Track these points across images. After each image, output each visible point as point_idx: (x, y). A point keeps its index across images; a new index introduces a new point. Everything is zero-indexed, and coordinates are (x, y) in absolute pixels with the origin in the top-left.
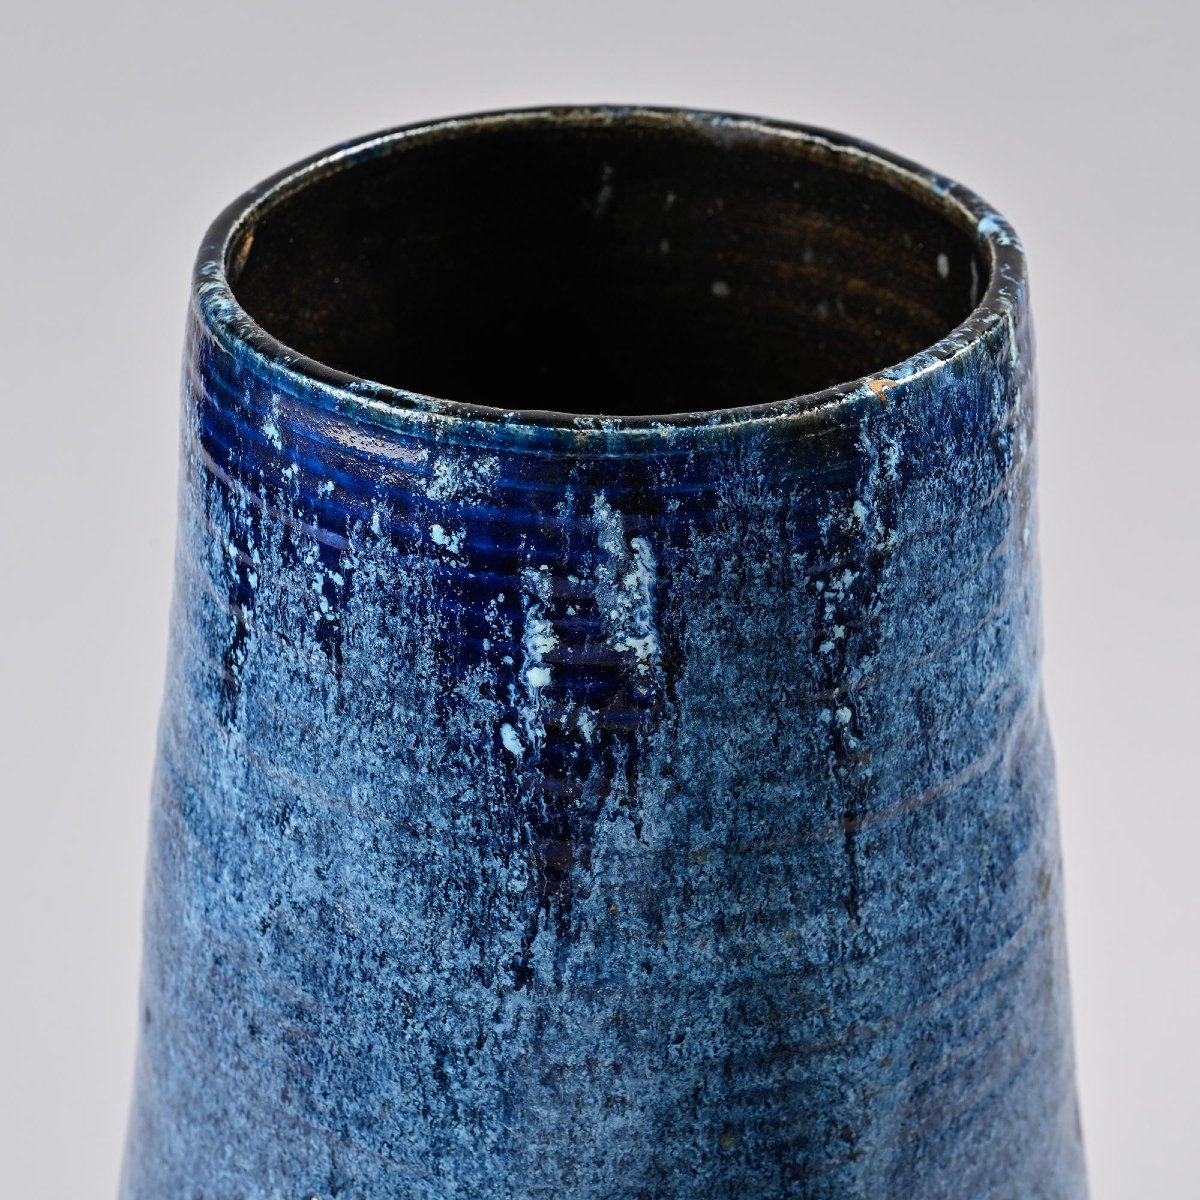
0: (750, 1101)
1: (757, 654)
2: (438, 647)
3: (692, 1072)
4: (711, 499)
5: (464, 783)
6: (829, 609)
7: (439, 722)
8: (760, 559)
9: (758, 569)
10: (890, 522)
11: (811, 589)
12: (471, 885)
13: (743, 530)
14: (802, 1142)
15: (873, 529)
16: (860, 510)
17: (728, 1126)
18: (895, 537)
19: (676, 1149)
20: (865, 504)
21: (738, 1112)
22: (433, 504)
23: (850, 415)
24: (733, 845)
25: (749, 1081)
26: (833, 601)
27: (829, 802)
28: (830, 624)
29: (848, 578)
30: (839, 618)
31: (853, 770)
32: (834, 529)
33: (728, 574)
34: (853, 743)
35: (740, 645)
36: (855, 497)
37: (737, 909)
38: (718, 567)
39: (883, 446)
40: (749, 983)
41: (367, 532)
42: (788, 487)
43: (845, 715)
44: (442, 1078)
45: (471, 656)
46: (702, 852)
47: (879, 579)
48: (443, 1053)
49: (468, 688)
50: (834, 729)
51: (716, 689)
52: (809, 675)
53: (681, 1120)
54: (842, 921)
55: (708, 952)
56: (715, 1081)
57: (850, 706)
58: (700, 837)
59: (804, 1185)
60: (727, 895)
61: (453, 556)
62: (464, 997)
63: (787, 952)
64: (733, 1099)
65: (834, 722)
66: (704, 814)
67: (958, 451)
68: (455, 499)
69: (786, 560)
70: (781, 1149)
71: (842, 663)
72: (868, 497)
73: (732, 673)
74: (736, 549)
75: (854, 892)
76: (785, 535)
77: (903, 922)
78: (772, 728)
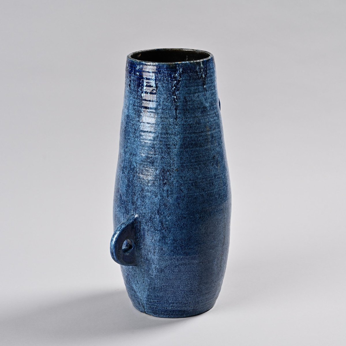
0: (163, 138)
1: (165, 88)
2: (137, 85)
3: (157, 134)
4: (161, 71)
5: (138, 100)
6: (173, 85)
7: (137, 93)
8: (165, 78)
9: (165, 79)
10: (180, 77)
11: (171, 82)
12: (139, 111)
13: (164, 74)
14: (169, 145)
15: (178, 77)
16: (176, 75)
17: (161, 141)
18: (181, 79)
19: (155, 142)
20: (177, 74)
21: (162, 139)
22: (137, 70)
23: (176, 64)
24: (162, 109)
25: (163, 136)
26: (174, 84)
27: (173, 106)
28: (173, 86)
29: (175, 82)
30: (174, 86)
31: (177, 104)
32: (174, 76)
33: (162, 79)
34: (176, 100)
35: (163, 87)
36: (176, 73)
37: (163, 116)
38: (161, 78)
39: (180, 69)
40: (164, 125)
41: (132, 73)
42: (169, 71)
43: (175, 97)
44: (135, 133)
45: (139, 86)
46: (159, 109)
47: (179, 83)
48: (135, 130)
49: (139, 90)
50: (174, 98)
51: (161, 91)
52: (171, 92)
53: (156, 139)
54: (175, 120)
55: (160, 120)
56: (160, 135)
57: (176, 96)
58: (159, 108)
59: (169, 150)
60: (162, 114)
61: (138, 75)
62: (137, 123)
63: (168, 122)
64: (161, 138)
65: (174, 97)
66: (160, 105)
67: (190, 72)
68: (138, 69)
69: (168, 78)
70: (167, 145)
71: (175, 91)
72: (178, 74)
73: (163, 90)
74: (163, 76)
75: (176, 117)
76: (168, 76)
77: (183, 123)
78: (167, 97)
